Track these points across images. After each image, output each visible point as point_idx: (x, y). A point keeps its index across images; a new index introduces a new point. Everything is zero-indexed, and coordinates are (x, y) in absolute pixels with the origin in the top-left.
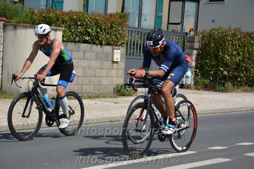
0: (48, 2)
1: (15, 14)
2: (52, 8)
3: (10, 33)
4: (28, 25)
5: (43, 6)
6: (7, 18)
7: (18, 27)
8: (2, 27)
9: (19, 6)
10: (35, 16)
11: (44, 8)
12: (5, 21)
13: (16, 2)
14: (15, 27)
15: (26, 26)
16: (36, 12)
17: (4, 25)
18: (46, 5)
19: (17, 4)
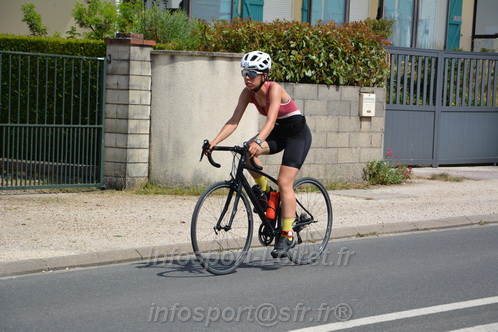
0: (235, 6)
1: (173, 31)
2: (241, 16)
3: (164, 69)
4: (196, 52)
5: (225, 14)
6: (158, 41)
7: (178, 58)
8: (149, 59)
9: (180, 16)
10: (209, 34)
11: (227, 18)
12: (154, 48)
13: (174, 10)
14: (173, 58)
15: (192, 55)
16: (211, 26)
17: (152, 55)
18: (229, 11)
19: (175, 13)
